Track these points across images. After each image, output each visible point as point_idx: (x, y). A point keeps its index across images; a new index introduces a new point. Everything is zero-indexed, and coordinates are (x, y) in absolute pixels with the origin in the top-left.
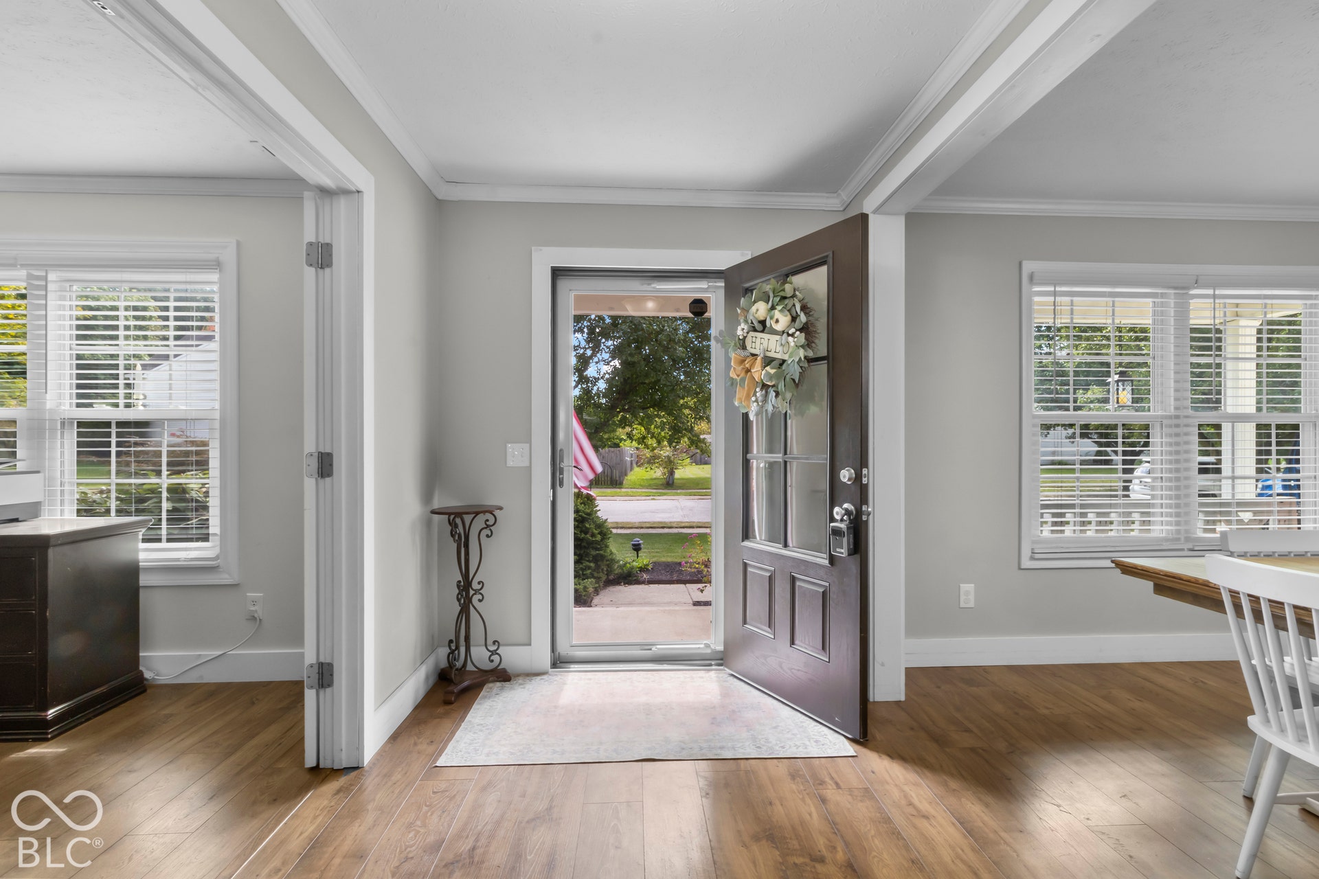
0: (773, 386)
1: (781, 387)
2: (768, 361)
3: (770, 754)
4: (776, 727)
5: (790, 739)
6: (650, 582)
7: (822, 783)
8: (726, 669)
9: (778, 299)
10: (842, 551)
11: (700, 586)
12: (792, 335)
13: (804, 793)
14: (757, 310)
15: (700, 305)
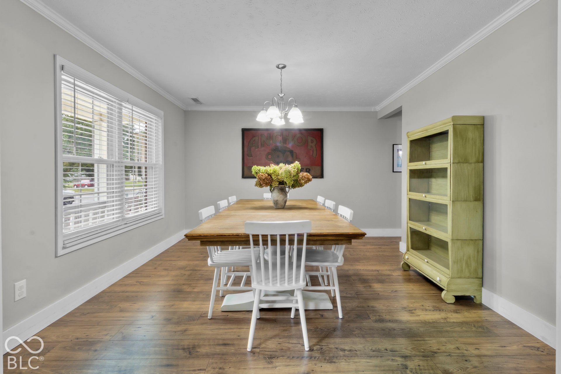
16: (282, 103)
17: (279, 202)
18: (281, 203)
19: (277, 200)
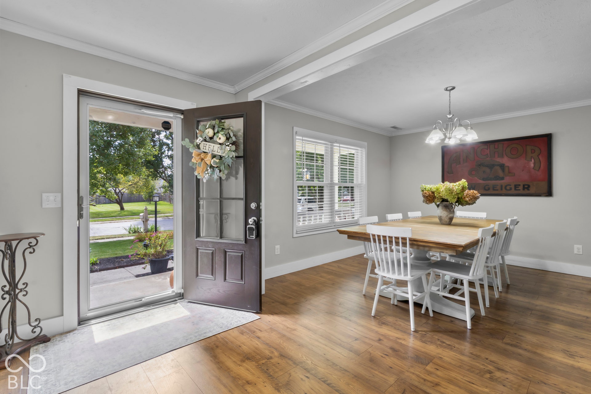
0: (217, 167)
1: (222, 168)
2: (214, 156)
3: (227, 328)
4: (223, 317)
5: (232, 320)
6: (100, 270)
7: (254, 332)
8: (185, 300)
9: (221, 129)
10: (253, 236)
11: (144, 266)
12: (228, 146)
13: (250, 338)
14: (208, 132)
15: (168, 124)
16: (450, 124)
17: (443, 218)
18: (444, 219)
19: (441, 216)
